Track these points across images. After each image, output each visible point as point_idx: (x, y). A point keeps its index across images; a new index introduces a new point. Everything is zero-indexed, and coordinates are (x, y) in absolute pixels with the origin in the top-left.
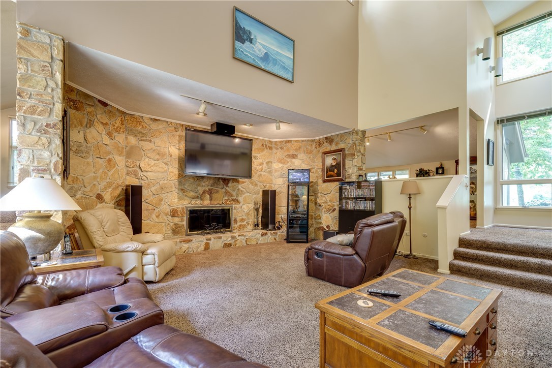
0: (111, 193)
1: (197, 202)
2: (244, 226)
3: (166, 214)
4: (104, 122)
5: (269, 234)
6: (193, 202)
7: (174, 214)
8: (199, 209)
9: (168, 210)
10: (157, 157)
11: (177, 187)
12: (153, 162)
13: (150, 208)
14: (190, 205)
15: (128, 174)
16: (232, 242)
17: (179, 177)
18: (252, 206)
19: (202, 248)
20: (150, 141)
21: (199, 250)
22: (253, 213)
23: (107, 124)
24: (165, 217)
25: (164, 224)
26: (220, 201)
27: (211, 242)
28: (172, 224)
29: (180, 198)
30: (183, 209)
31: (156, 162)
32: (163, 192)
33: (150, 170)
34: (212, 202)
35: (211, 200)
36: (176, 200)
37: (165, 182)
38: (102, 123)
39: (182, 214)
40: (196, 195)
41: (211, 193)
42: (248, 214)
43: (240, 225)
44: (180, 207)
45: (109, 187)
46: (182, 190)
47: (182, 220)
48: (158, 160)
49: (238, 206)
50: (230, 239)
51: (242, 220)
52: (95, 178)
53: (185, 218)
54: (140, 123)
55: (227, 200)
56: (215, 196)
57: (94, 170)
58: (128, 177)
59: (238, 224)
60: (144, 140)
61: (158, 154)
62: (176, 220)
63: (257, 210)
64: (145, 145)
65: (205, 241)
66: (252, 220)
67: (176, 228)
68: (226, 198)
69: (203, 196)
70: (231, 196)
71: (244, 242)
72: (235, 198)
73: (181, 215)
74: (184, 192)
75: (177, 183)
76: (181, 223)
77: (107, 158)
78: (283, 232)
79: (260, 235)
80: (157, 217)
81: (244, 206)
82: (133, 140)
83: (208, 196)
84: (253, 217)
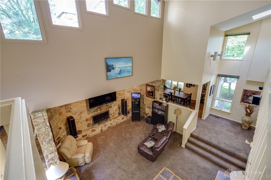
1: (96, 113)
2: (115, 115)
5: (125, 118)
6: (93, 113)
7: (87, 120)
8: (96, 115)
9: (85, 119)
13: (78, 121)
14: (92, 115)
15: (67, 112)
16: (111, 125)
17: (87, 106)
18: (117, 107)
19: (100, 131)
21: (99, 133)
22: (118, 109)
24: (84, 122)
25: (84, 125)
26: (104, 109)
27: (103, 128)
28: (87, 124)
30: (90, 117)
31: (77, 104)
32: (82, 114)
33: (74, 108)
34: (101, 111)
35: (100, 110)
36: (87, 115)
37: (81, 110)
39: (90, 120)
40: (94, 110)
41: (100, 108)
42: (116, 110)
43: (113, 115)
46: (89, 110)
47: (90, 121)
49: (111, 109)
50: (110, 125)
51: (114, 113)
55: (107, 108)
56: (102, 108)
59: (112, 115)
62: (88, 122)
63: (119, 108)
65: (101, 129)
66: (118, 112)
67: (89, 125)
68: (107, 107)
69: (97, 110)
70: (108, 106)
71: (115, 124)
72: (110, 106)
74: (90, 111)
75: (86, 109)
78: (130, 115)
79: (121, 119)
80: (81, 123)
81: (114, 108)
83: (99, 109)
84: (118, 111)
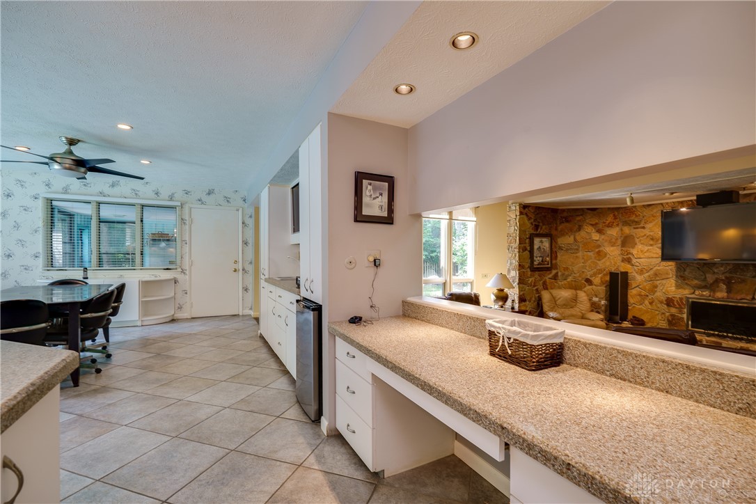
0: (601, 278)
1: (704, 293)
3: (661, 302)
4: (594, 223)
6: (697, 293)
7: (670, 303)
8: (708, 302)
9: (663, 298)
10: (651, 242)
11: (674, 273)
12: (646, 248)
13: (643, 294)
14: (692, 296)
15: (623, 261)
20: (644, 228)
23: (596, 224)
24: (660, 305)
25: (657, 312)
26: (747, 295)
28: (667, 314)
29: (678, 287)
30: (681, 299)
31: (649, 248)
32: (658, 278)
33: (642, 256)
34: (732, 296)
36: (673, 288)
37: (660, 268)
38: (592, 225)
39: (681, 306)
40: (703, 284)
44: (678, 296)
45: (599, 273)
46: (681, 277)
47: (681, 312)
48: (651, 245)
52: (584, 267)
53: (685, 310)
54: (633, 213)
56: (737, 287)
57: (583, 261)
58: (623, 264)
60: (637, 228)
61: (652, 239)
62: (673, 310)
64: (640, 232)
67: (673, 319)
73: (678, 306)
74: (684, 280)
75: (675, 269)
76: (680, 315)
77: (597, 250)
80: (651, 303)
82: (627, 230)
83: (723, 286)
